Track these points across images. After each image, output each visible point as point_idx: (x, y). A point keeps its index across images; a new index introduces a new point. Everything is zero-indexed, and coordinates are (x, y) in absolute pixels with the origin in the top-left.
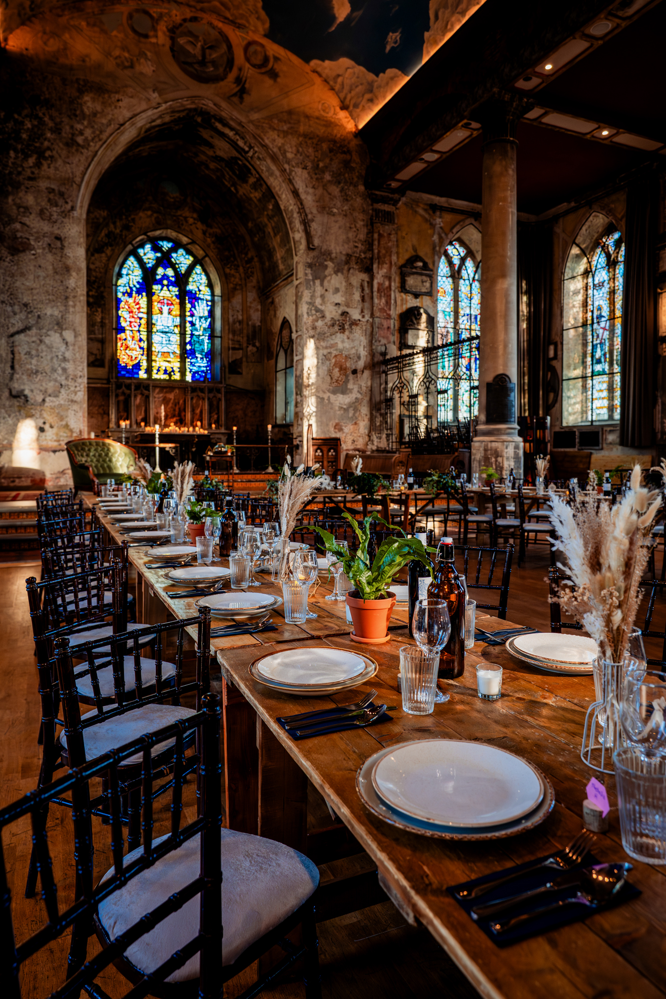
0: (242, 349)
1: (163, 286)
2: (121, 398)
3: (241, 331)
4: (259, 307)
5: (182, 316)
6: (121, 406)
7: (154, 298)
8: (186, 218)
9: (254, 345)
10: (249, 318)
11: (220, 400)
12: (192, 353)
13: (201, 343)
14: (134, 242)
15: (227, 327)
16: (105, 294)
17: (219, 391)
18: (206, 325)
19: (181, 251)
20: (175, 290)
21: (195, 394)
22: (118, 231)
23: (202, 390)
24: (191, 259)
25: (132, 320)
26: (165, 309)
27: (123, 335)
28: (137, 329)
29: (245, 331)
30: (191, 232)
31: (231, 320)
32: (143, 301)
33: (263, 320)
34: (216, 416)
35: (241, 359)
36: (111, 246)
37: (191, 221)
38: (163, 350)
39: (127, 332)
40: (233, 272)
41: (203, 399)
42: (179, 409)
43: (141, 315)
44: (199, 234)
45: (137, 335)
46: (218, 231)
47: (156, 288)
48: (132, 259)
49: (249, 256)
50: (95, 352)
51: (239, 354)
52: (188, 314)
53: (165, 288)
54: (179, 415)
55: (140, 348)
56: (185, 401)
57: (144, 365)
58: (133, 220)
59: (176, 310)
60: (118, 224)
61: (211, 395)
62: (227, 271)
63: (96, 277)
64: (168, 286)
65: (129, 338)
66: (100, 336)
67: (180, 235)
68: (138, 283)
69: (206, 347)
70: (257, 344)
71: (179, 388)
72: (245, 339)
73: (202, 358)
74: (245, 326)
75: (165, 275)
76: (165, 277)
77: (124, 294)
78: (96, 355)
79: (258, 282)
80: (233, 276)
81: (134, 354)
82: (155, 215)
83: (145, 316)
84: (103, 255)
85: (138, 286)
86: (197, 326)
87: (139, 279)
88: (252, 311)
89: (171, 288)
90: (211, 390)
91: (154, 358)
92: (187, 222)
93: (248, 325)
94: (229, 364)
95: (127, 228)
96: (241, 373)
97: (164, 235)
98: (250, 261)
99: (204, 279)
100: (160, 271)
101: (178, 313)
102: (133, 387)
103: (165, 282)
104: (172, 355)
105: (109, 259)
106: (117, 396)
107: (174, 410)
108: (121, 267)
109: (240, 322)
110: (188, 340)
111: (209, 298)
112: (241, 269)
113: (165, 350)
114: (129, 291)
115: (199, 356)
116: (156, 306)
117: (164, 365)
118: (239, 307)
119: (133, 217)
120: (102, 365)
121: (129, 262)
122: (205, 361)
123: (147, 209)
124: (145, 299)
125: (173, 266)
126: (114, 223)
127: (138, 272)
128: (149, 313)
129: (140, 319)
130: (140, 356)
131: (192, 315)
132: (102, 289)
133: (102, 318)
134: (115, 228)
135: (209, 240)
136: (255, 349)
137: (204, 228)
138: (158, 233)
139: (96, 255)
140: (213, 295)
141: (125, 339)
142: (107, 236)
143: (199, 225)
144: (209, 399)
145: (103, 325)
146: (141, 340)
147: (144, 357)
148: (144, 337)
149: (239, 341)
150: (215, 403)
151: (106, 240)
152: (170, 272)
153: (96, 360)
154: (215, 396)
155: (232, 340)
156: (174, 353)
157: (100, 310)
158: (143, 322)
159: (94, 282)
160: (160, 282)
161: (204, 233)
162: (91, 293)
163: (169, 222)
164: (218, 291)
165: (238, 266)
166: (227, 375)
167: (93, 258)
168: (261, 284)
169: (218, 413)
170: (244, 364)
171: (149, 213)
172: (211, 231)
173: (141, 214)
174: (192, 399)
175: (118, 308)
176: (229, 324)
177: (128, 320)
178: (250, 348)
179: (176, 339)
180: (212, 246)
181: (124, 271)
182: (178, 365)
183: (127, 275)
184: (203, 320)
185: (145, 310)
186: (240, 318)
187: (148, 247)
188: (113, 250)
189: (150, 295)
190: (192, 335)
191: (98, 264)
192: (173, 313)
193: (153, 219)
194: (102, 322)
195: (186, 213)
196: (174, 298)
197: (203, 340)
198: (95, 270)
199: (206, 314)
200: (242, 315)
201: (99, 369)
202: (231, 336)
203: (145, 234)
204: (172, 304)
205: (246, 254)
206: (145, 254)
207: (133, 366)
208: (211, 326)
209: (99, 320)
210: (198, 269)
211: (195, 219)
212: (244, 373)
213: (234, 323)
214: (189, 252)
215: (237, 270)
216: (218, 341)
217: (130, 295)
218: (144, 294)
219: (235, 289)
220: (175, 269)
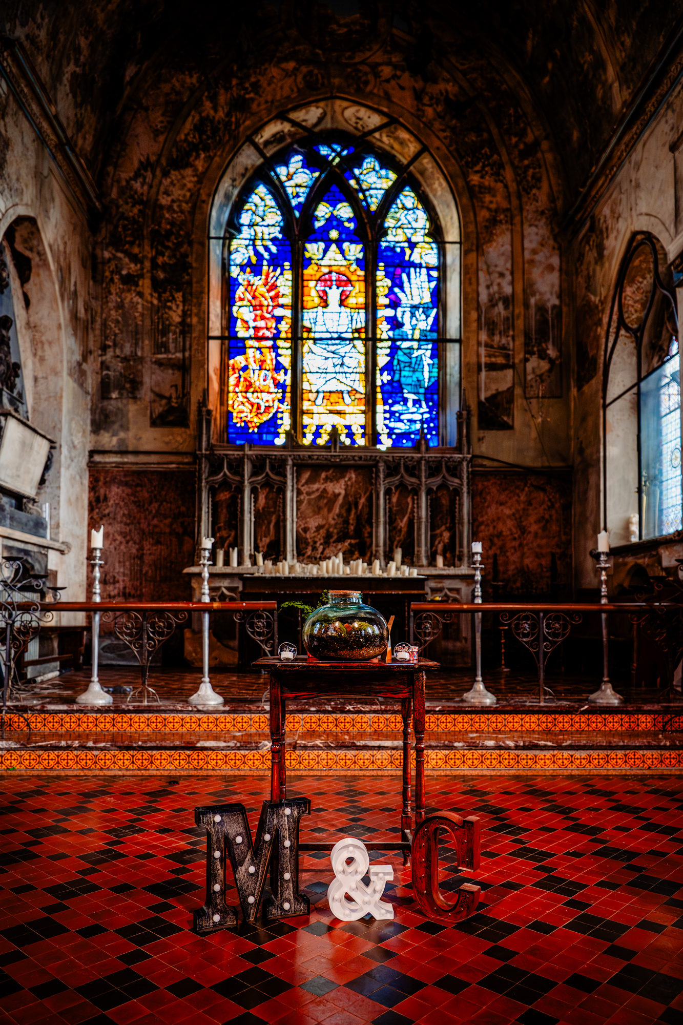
0: (513, 367)
1: (328, 242)
2: (224, 496)
3: (509, 323)
4: (555, 261)
5: (371, 307)
6: (223, 515)
7: (309, 271)
8: (374, 67)
9: (543, 355)
10: (529, 289)
11: (457, 492)
12: (394, 391)
13: (415, 366)
14: (260, 140)
15: (474, 315)
16: (191, 259)
17: (454, 470)
18: (424, 323)
19: (370, 163)
20: (354, 251)
21: (396, 479)
22: (221, 114)
23: (413, 470)
24: (393, 176)
25: (261, 324)
26: (334, 294)
27: (240, 360)
28: (270, 343)
29: (520, 323)
30: (388, 97)
31: (484, 297)
32: (285, 283)
33: (566, 292)
34: (446, 535)
35: (511, 390)
36: (206, 149)
37: (387, 71)
38: (327, 388)
39: (250, 352)
40: (488, 182)
41: (416, 492)
42: (358, 518)
43: (278, 312)
44: (405, 100)
45: (270, 356)
46: (451, 88)
47: (313, 249)
48: (262, 190)
49: (530, 138)
50: (167, 391)
51: (506, 379)
52: (383, 300)
53: (334, 247)
54: (358, 533)
55: (277, 385)
56: (370, 499)
57: (286, 423)
58: (256, 87)
59: (357, 297)
60: (222, 99)
61: (436, 481)
62: (475, 179)
63: (172, 223)
64: (339, 243)
65: (253, 366)
66: (179, 355)
67: (363, 112)
68: (274, 240)
69: (427, 375)
70: (552, 352)
71: (356, 468)
72: (520, 341)
73: (415, 402)
74: (520, 310)
75: (333, 217)
76: (333, 221)
77: (243, 268)
78: (169, 399)
79: (552, 199)
80: (491, 191)
81: (264, 399)
82: (304, 69)
83: (288, 313)
84: (189, 171)
85: (274, 249)
86: (407, 328)
87: (276, 232)
88: (536, 273)
89: (346, 245)
90: (434, 470)
91: (306, 405)
92: (377, 75)
93: (526, 305)
94: (480, 403)
95: (240, 105)
96: (510, 427)
97: (328, 124)
98: (531, 150)
99: (421, 219)
100: (323, 210)
101: (362, 300)
102: (247, 469)
103: (334, 234)
104: (348, 400)
105: (201, 178)
106: (213, 491)
107: (346, 522)
108: (238, 208)
109: (508, 301)
110: (382, 360)
111: (433, 260)
112: (508, 174)
113: (333, 386)
114: (254, 260)
115: (411, 397)
116: (312, 290)
117: (329, 421)
118: (503, 264)
119: (253, 79)
120: (182, 422)
121: (255, 198)
122: (424, 408)
123: (286, 59)
124: (288, 275)
125: (351, 197)
126: (213, 99)
127: (275, 217)
128: (297, 306)
129: (279, 320)
130: (276, 404)
131: (395, 304)
132: (185, 248)
133: (185, 314)
134: (215, 109)
135: (429, 112)
136: (545, 366)
137: (419, 85)
138: (311, 115)
139: (174, 174)
140: (442, 253)
141: (245, 368)
142: (199, 128)
143: (406, 79)
144: (429, 492)
145: (185, 328)
146: (278, 367)
147: (286, 407)
148: (286, 361)
149: (503, 348)
150: (445, 501)
151: (194, 138)
152: (344, 211)
153: (170, 410)
154: (443, 486)
155: (487, 345)
156: (353, 392)
157: (179, 296)
158: (284, 327)
159: (169, 233)
160: (321, 236)
161: (418, 96)
162: (160, 260)
163: (336, 81)
164: (452, 234)
165: (502, 166)
166: (476, 433)
167: (166, 182)
168: (559, 204)
169: (452, 529)
170: (519, 402)
171: (291, 65)
172: (434, 89)
173: (274, 71)
174: (388, 492)
175: (229, 299)
176: (478, 308)
177: (252, 324)
178: (533, 363)
179: (355, 356)
180: (437, 125)
181: (245, 218)
182: (361, 419)
183: (251, 226)
184: (419, 313)
185: (287, 300)
186: (508, 290)
187: (296, 161)
188: (210, 159)
189: (300, 264)
190: (394, 349)
191: (177, 193)
192: (351, 301)
193: (300, 78)
194: (183, 323)
195: (378, 57)
196: (354, 267)
197: (419, 359)
198: (170, 208)
199: (427, 298)
200: (512, 283)
201: (177, 430)
202: (483, 337)
203: (282, 116)
204: (349, 281)
205: (522, 134)
206: (290, 177)
207: (261, 426)
208: (438, 326)
209: (177, 319)
210: (408, 198)
211: (395, 67)
212: (517, 425)
213: (492, 303)
214: (387, 161)
215: (498, 176)
216: (453, 354)
217: (256, 270)
218: (287, 265)
219: (493, 222)
220: (355, 204)
